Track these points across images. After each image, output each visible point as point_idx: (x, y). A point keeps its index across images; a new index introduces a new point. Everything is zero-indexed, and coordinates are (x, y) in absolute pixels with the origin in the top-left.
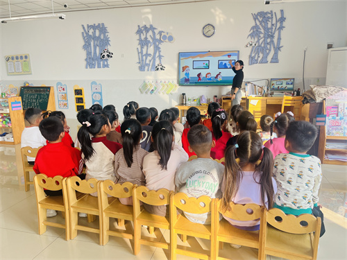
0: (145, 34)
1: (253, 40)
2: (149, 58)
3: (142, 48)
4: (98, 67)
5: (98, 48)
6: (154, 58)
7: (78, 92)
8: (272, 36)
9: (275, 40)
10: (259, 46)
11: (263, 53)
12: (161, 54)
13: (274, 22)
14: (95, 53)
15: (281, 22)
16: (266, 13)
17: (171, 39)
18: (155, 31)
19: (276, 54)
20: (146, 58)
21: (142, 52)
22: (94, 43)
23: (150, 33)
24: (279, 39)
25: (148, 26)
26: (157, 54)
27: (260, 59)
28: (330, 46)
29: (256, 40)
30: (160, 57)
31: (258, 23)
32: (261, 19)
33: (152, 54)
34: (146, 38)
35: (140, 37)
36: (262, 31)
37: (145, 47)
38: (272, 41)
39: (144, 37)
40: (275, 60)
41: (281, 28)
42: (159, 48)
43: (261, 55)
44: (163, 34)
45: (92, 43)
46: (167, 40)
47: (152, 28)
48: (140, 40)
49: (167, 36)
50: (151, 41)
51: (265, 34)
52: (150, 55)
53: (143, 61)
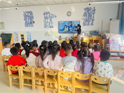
0: (46, 15)
1: (84, 17)
2: (48, 23)
3: (45, 20)
4: (30, 27)
5: (29, 20)
6: (50, 23)
7: (22, 36)
8: (91, 16)
10: (87, 19)
11: (88, 22)
12: (52, 22)
13: (92, 11)
14: (28, 21)
15: (94, 11)
16: (89, 8)
17: (56, 17)
19: (92, 22)
20: (47, 24)
21: (45, 21)
22: (28, 18)
24: (93, 17)
25: (48, 12)
27: (87, 24)
28: (111, 20)
29: (86, 17)
31: (86, 12)
32: (87, 10)
34: (47, 16)
35: (45, 16)
36: (88, 14)
37: (47, 20)
38: (91, 18)
39: (46, 16)
40: (92, 24)
41: (94, 13)
42: (52, 20)
45: (27, 18)
47: (49, 13)
48: (45, 17)
49: (54, 16)
50: (49, 17)
51: (88, 15)
52: (48, 22)
53: (46, 24)
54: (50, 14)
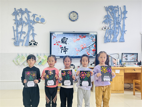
0: (20, 15)
2: (23, 35)
3: (17, 26)
6: (28, 35)
8: (120, 23)
9: (121, 26)
10: (111, 29)
11: (114, 35)
12: (34, 32)
13: (120, 14)
15: (125, 14)
16: (115, 7)
17: (43, 20)
18: (30, 14)
19: (122, 35)
20: (21, 36)
21: (17, 30)
23: (25, 15)
24: (124, 25)
25: (24, 10)
26: (31, 32)
27: (112, 39)
30: (33, 35)
31: (109, 14)
33: (27, 32)
34: (21, 19)
35: (16, 17)
36: (112, 19)
37: (20, 27)
41: (125, 18)
42: (33, 27)
44: (36, 16)
46: (40, 22)
47: (27, 11)
48: (16, 20)
49: (40, 18)
50: (26, 21)
51: (114, 21)
52: (24, 33)
53: (17, 37)
54: (31, 14)
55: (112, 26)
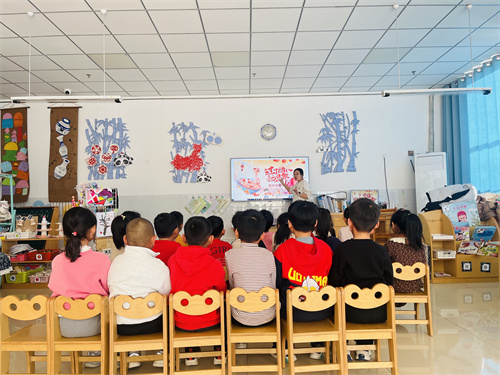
0: (182, 134)
1: (323, 144)
3: (178, 151)
8: (346, 141)
9: (350, 145)
10: (332, 151)
11: (337, 160)
12: (206, 159)
13: (346, 125)
15: (355, 126)
16: (337, 114)
18: (197, 130)
19: (352, 161)
23: (190, 132)
24: (354, 144)
25: (188, 125)
27: (334, 167)
28: (411, 154)
29: (328, 144)
31: (329, 126)
32: (331, 121)
34: (184, 139)
35: (175, 137)
36: (334, 134)
37: (183, 151)
38: (347, 146)
39: (182, 137)
40: (352, 168)
41: (355, 131)
42: (203, 152)
43: (335, 162)
44: (208, 134)
45: (101, 143)
46: (213, 142)
47: (192, 127)
49: (214, 137)
50: (191, 143)
51: (337, 137)
55: (333, 146)
